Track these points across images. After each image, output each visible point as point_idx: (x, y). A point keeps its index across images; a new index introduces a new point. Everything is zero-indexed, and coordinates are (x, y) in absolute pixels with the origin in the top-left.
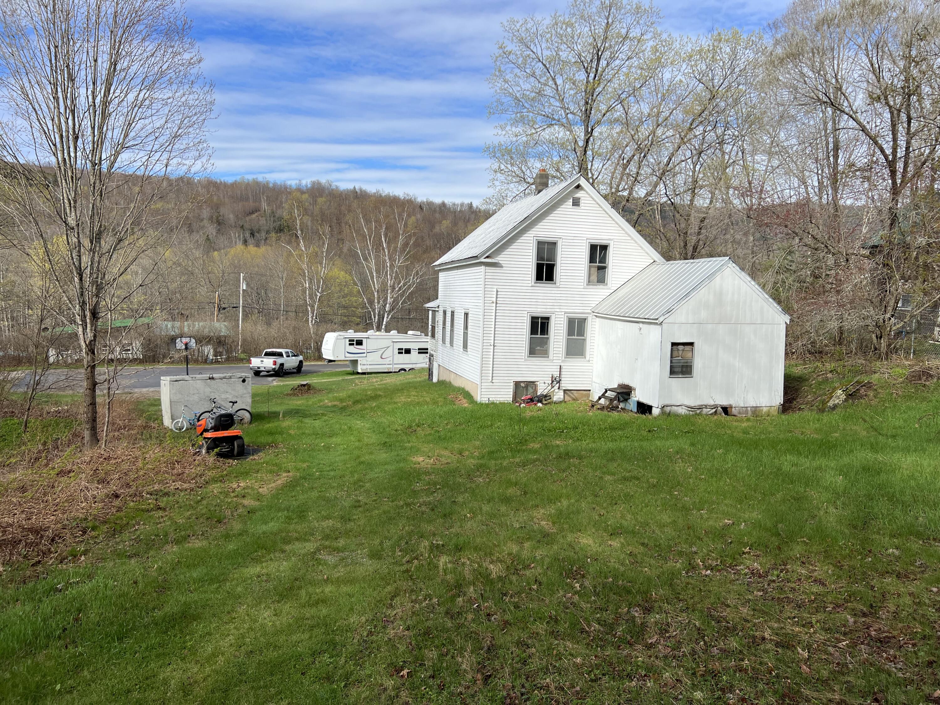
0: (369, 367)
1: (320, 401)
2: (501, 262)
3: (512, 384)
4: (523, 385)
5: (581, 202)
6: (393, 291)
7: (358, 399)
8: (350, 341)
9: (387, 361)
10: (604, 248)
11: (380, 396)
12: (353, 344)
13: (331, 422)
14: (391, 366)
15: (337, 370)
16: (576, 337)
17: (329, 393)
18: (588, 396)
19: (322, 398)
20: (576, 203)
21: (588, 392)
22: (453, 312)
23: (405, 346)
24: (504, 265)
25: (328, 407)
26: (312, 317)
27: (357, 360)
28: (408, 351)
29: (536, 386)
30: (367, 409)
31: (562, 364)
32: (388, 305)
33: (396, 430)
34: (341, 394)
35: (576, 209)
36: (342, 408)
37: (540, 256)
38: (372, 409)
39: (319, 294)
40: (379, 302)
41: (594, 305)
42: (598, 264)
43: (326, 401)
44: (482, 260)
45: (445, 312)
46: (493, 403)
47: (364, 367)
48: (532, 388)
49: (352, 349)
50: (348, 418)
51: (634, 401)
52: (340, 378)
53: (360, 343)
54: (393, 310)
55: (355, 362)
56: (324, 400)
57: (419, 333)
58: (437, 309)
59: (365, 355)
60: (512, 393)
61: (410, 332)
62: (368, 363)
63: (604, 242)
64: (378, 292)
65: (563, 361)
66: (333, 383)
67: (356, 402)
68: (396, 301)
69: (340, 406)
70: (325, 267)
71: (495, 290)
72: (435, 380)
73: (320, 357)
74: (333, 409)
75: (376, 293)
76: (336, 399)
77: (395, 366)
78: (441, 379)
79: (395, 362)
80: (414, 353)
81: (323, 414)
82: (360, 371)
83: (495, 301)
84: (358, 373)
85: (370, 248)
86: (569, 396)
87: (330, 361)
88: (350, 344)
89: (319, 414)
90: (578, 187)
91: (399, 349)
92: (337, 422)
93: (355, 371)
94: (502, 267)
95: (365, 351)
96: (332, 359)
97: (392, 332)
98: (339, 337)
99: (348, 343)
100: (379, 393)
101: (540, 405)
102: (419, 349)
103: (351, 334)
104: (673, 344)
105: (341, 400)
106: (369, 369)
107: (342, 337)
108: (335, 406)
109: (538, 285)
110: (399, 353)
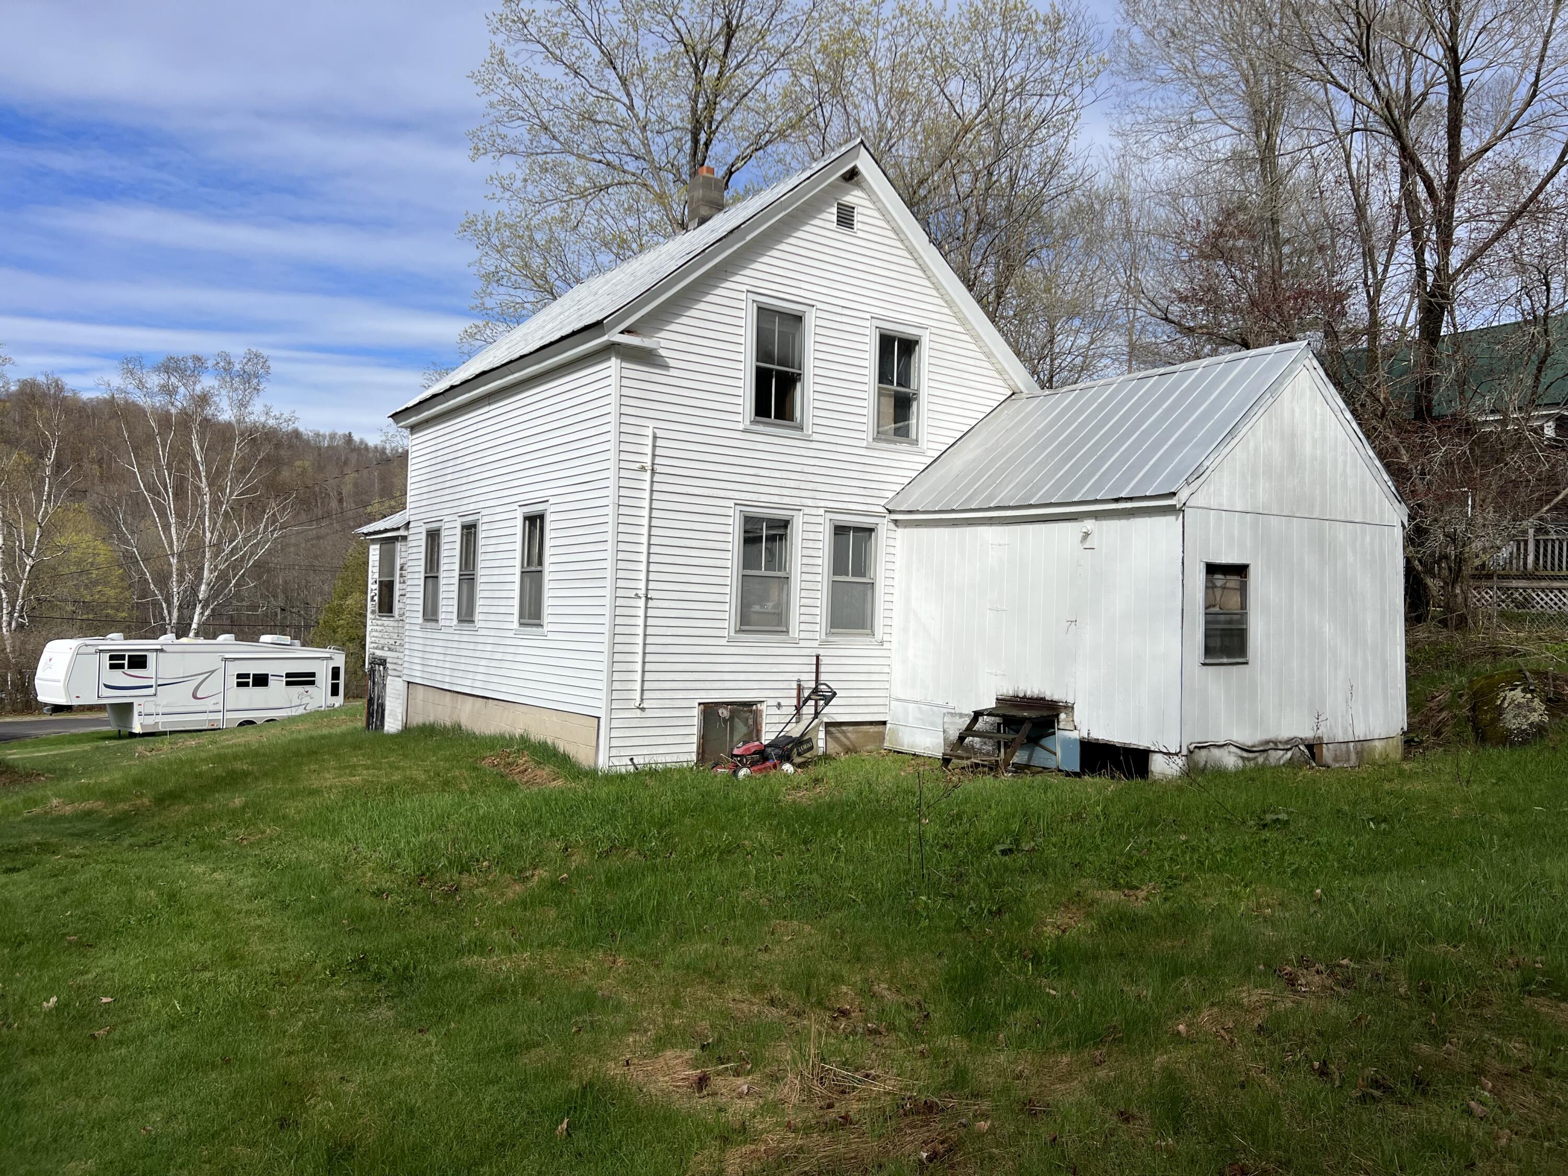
0: (160, 719)
1: (31, 802)
2: (663, 352)
3: (696, 712)
4: (724, 713)
5: (857, 218)
6: (217, 555)
7: (170, 785)
8: (111, 658)
9: (209, 704)
10: (909, 346)
11: (246, 774)
12: (121, 666)
13: (81, 878)
14: (219, 716)
15: (74, 731)
16: (850, 579)
17: (60, 779)
18: (881, 737)
19: (39, 794)
20: (846, 218)
21: (880, 728)
22: (470, 531)
23: (254, 669)
24: (671, 363)
25: (61, 819)
26: (11, 614)
27: (131, 705)
28: (261, 680)
29: (757, 715)
30: (211, 817)
31: (821, 652)
32: (203, 587)
33: (379, 894)
34: (106, 779)
35: (842, 235)
36: (114, 821)
37: (763, 352)
38: (235, 817)
39: (29, 562)
40: (180, 582)
41: (890, 495)
42: (895, 387)
43: (55, 802)
44: (615, 336)
45: (433, 536)
46: (652, 773)
47: (150, 721)
48: (746, 723)
49: (119, 678)
50: (150, 853)
51: (1067, 742)
52: (87, 747)
53: (139, 662)
54: (216, 597)
55: (124, 710)
56: (48, 798)
57: (287, 639)
58: (402, 532)
59: (151, 691)
60: (695, 739)
61: (265, 638)
62: (160, 711)
63: (911, 331)
64: (180, 555)
65: (823, 644)
66: (70, 757)
67: (166, 799)
68: (223, 578)
69: (109, 812)
70: (48, 501)
71: (649, 432)
72: (392, 724)
73: (29, 703)
74: (82, 826)
75: (174, 561)
76: (88, 792)
77: (229, 715)
78: (417, 720)
79: (227, 707)
80: (277, 686)
81: (45, 848)
82: (137, 729)
83: (648, 466)
84: (133, 735)
85: (163, 462)
86: (837, 740)
87: (58, 709)
88: (112, 667)
89: (27, 848)
90: (852, 176)
91: (239, 676)
92: (107, 874)
93: (124, 731)
94: (667, 367)
95: (153, 682)
96: (63, 701)
97: (222, 638)
98: (82, 651)
99: (107, 663)
100: (239, 766)
101: (788, 767)
102: (288, 675)
103: (116, 641)
104: (1212, 569)
105: (111, 795)
106: (161, 723)
107: (93, 650)
108: (88, 814)
109: (760, 428)
110: (239, 685)
